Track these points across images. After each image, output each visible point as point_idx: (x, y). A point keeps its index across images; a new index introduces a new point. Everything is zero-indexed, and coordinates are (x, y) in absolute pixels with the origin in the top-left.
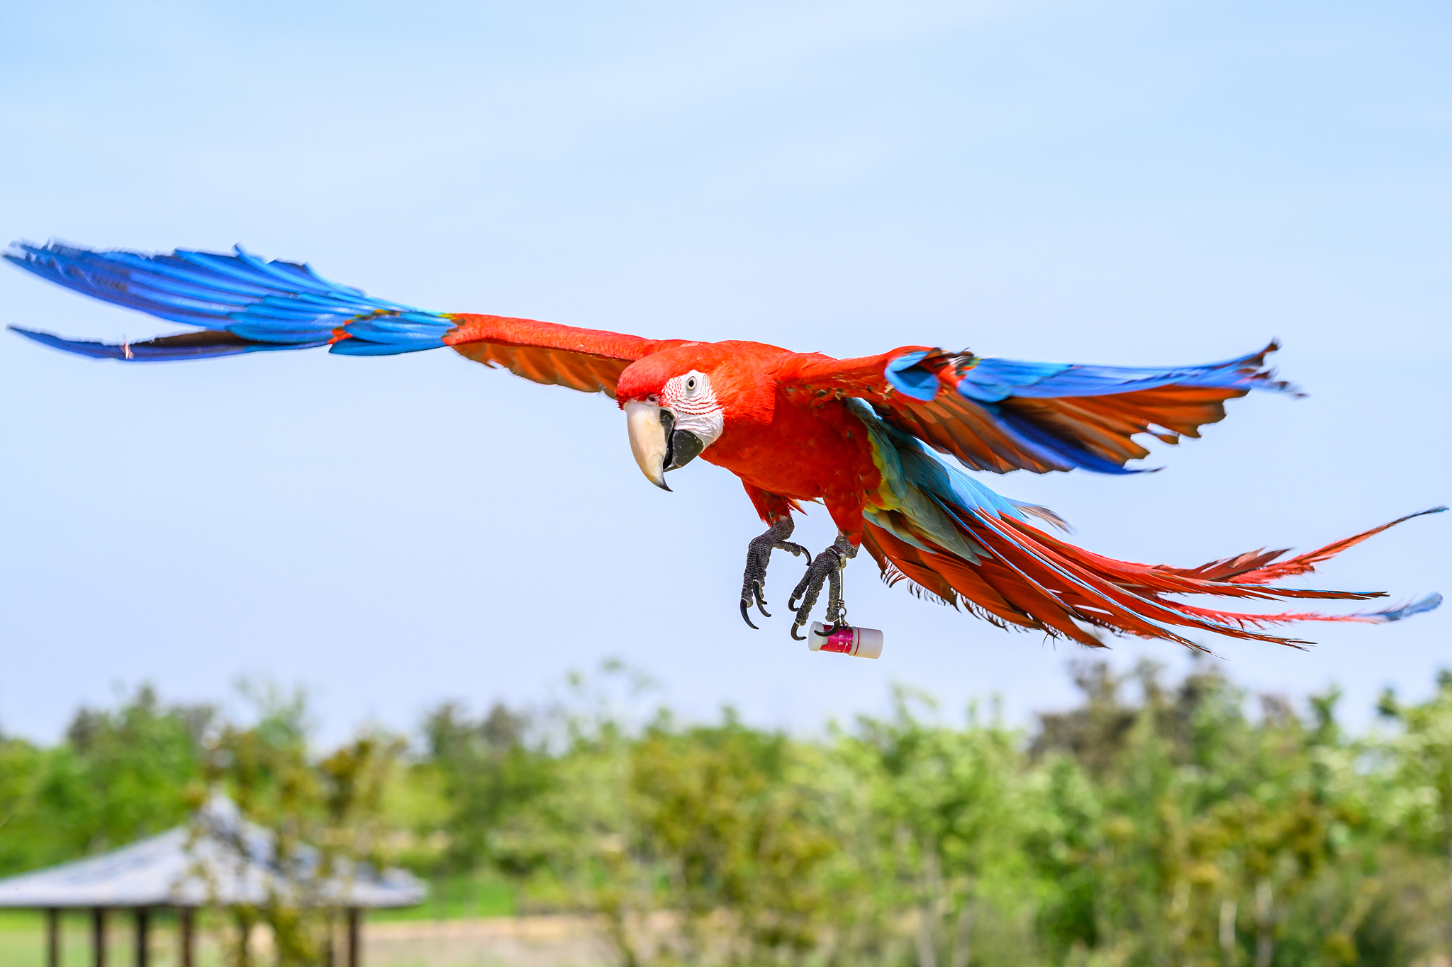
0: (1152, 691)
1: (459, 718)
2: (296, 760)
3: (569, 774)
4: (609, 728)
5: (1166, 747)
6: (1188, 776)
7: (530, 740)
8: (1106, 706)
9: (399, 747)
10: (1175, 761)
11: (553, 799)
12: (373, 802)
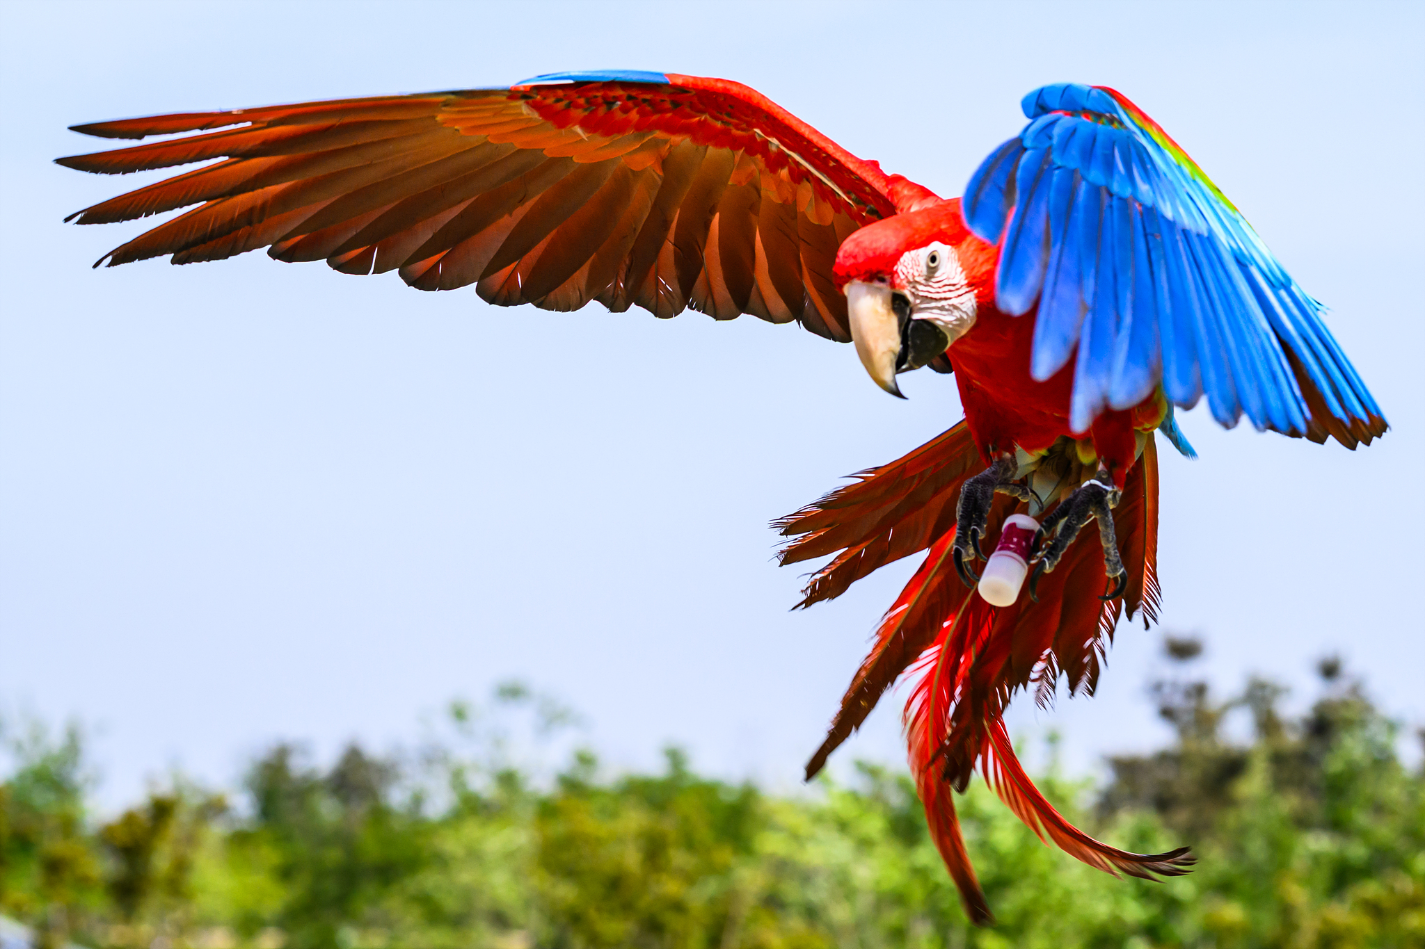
0: (1268, 725)
1: (298, 766)
2: (69, 826)
3: (450, 844)
4: (508, 780)
5: (1289, 803)
6: (1319, 843)
7: (396, 797)
8: (1206, 747)
9: (214, 808)
10: (1302, 823)
11: (429, 880)
12: (177, 887)
